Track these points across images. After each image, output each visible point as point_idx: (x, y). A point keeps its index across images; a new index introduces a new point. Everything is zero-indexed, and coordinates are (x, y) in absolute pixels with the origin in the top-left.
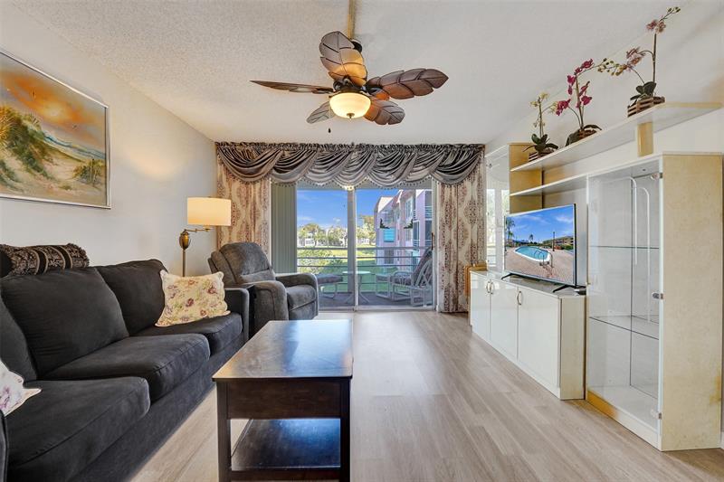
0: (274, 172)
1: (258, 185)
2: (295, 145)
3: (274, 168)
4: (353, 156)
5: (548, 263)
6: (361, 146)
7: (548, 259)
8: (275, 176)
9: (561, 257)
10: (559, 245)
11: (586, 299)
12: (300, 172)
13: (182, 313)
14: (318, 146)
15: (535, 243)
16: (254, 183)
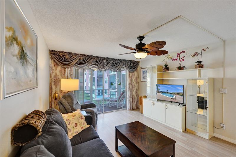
0: (77, 64)
1: (69, 69)
2: (85, 55)
3: (76, 63)
4: (105, 61)
5: (174, 98)
6: (107, 58)
7: (174, 97)
8: (77, 66)
9: (178, 97)
10: (178, 94)
11: (186, 107)
12: (86, 65)
13: (75, 131)
14: (93, 56)
15: (169, 93)
16: (68, 68)
